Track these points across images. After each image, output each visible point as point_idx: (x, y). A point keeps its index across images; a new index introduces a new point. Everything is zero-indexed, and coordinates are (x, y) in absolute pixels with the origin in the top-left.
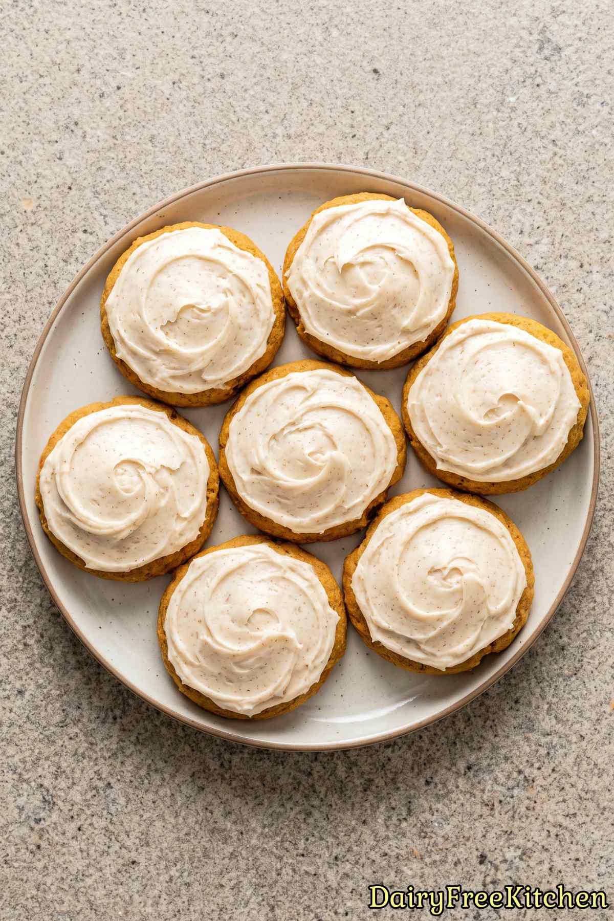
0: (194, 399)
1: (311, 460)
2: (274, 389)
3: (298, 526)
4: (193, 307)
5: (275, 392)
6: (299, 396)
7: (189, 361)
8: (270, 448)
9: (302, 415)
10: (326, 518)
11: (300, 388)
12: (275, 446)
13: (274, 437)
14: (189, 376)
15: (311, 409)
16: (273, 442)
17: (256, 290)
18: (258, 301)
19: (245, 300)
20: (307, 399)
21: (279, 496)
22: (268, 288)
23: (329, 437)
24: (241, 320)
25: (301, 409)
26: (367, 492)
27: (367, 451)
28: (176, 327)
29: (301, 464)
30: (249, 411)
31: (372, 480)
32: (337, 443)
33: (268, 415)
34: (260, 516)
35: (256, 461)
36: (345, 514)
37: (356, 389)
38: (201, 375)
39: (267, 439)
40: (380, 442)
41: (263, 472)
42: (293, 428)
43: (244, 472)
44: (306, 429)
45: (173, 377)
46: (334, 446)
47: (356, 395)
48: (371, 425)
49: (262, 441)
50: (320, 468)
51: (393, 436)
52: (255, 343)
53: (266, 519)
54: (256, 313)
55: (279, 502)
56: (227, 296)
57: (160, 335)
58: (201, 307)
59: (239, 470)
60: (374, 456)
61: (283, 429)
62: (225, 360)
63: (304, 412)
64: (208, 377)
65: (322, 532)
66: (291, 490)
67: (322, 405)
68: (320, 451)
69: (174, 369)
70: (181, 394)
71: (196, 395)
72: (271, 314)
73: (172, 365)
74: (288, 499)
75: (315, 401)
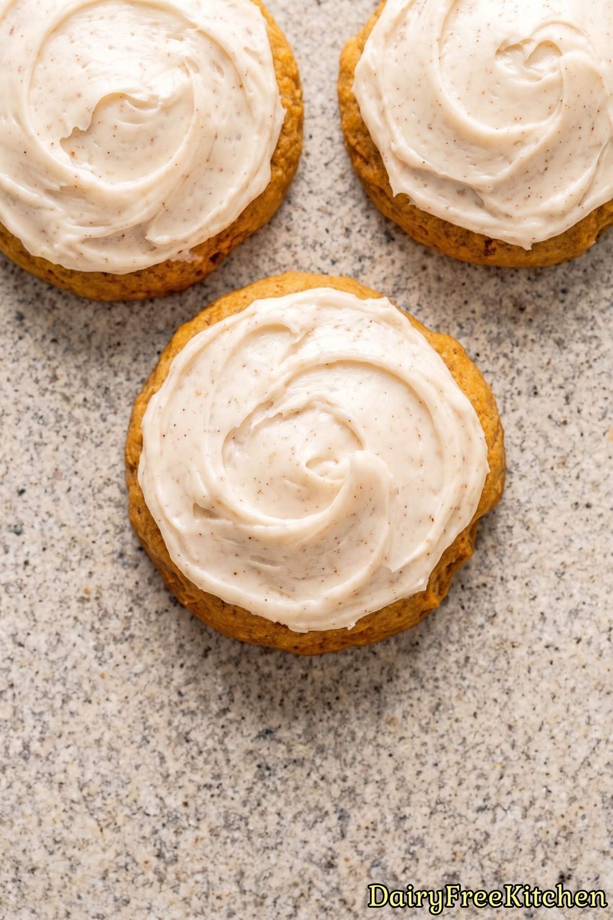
0: (134, 283)
1: (313, 474)
2: (226, 337)
3: (299, 618)
4: (122, 96)
5: (230, 340)
6: (277, 345)
7: (120, 207)
8: (227, 460)
9: (288, 384)
10: (357, 594)
11: (278, 328)
12: (237, 455)
13: (233, 436)
14: (118, 239)
15: (303, 370)
16: (232, 446)
17: (245, 61)
18: (249, 83)
19: (225, 81)
20: (295, 348)
21: (253, 558)
22: (268, 56)
23: (345, 424)
24: (218, 122)
25: (281, 371)
26: (432, 532)
27: (424, 447)
28: (90, 140)
29: (295, 486)
30: (179, 387)
31: (440, 506)
32: (362, 433)
33: (218, 391)
34: (222, 604)
35: (203, 490)
36: (392, 582)
37: (389, 321)
38: (143, 234)
39: (221, 438)
40: (449, 427)
41: (218, 509)
42: (272, 413)
43: (178, 515)
44: (297, 413)
45: (89, 241)
46: (356, 440)
47: (391, 332)
48: (429, 392)
49: (211, 446)
50: (334, 491)
51: (473, 412)
52: (246, 167)
53: (236, 610)
54: (248, 106)
55: (259, 572)
56: (187, 72)
57: (59, 157)
58: (137, 96)
59: (168, 513)
60: (440, 454)
61: (249, 418)
62: (189, 202)
63: (288, 375)
64: (158, 237)
65: (351, 625)
66: (279, 542)
67: (324, 360)
68: (329, 455)
69: (91, 224)
70: (105, 274)
71: (138, 274)
72: (275, 107)
73: (88, 216)
74: (273, 563)
75: (310, 352)
